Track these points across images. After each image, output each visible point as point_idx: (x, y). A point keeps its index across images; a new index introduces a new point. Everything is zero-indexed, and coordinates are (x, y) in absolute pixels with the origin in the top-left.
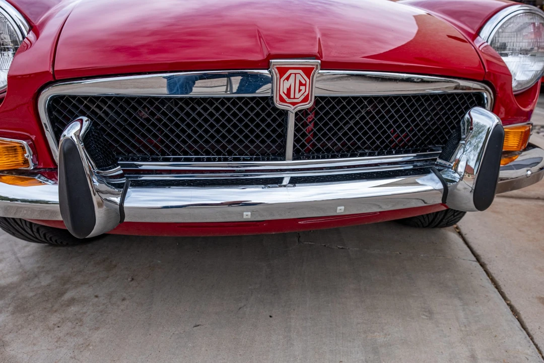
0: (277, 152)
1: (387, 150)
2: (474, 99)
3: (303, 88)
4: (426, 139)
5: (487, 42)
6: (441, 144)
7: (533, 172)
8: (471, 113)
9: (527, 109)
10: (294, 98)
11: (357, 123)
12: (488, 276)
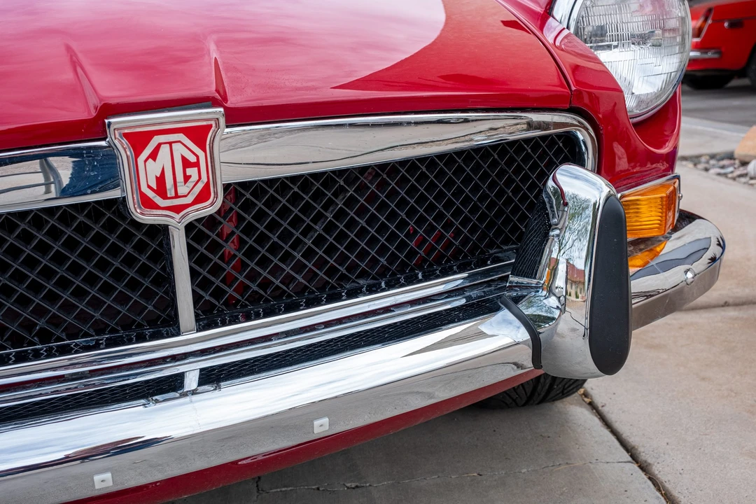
0: (160, 316)
1: (405, 272)
2: (561, 145)
3: (192, 172)
4: (481, 239)
5: (568, 27)
6: (514, 243)
7: (697, 272)
8: (558, 177)
9: (664, 151)
10: (177, 196)
11: (330, 228)
12: (659, 490)
